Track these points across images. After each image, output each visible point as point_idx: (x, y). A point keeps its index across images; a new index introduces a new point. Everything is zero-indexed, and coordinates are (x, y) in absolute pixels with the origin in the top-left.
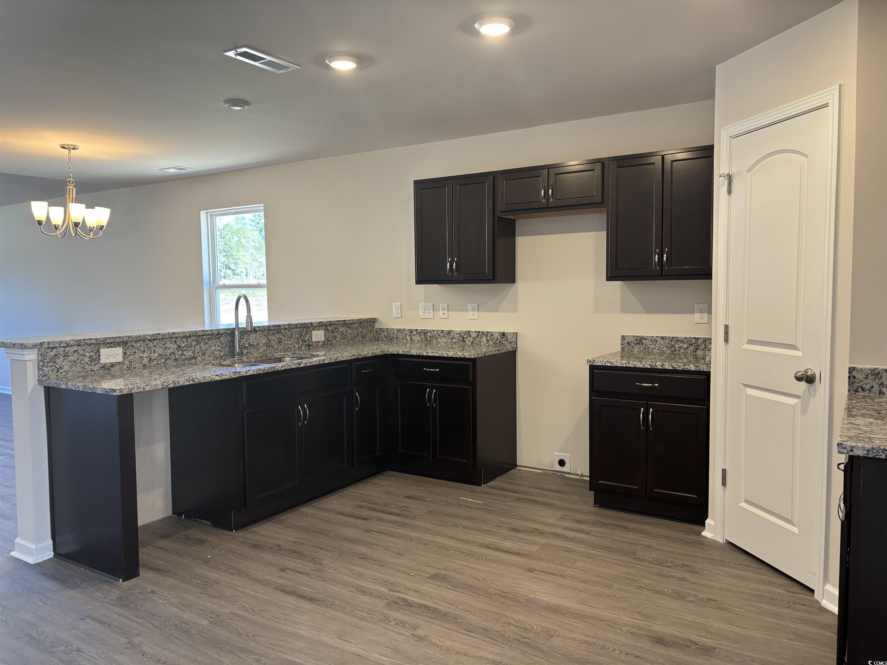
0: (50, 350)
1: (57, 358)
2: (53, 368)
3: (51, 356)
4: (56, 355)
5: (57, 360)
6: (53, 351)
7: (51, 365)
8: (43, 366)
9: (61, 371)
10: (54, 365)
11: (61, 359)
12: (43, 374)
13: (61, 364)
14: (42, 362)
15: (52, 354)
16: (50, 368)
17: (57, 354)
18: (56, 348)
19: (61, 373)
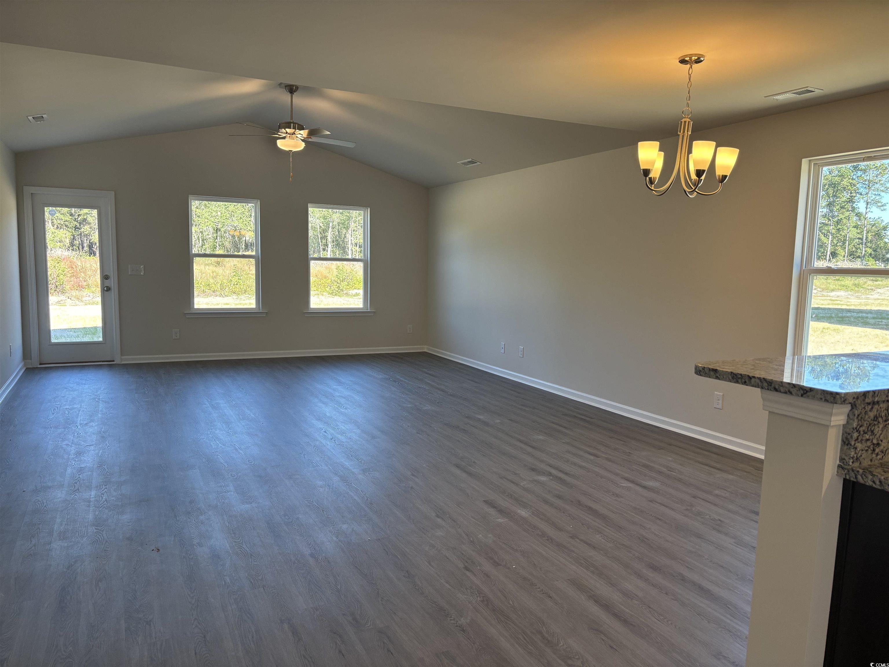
0: (870, 407)
1: (876, 423)
2: (869, 443)
3: (870, 420)
4: (876, 418)
5: (876, 427)
6: (874, 410)
7: (867, 437)
8: (858, 439)
9: (877, 450)
10: (871, 437)
11: (881, 426)
12: (855, 456)
13: (879, 437)
14: (857, 431)
15: (872, 414)
16: (865, 445)
17: (878, 415)
18: (878, 402)
19: (877, 455)
